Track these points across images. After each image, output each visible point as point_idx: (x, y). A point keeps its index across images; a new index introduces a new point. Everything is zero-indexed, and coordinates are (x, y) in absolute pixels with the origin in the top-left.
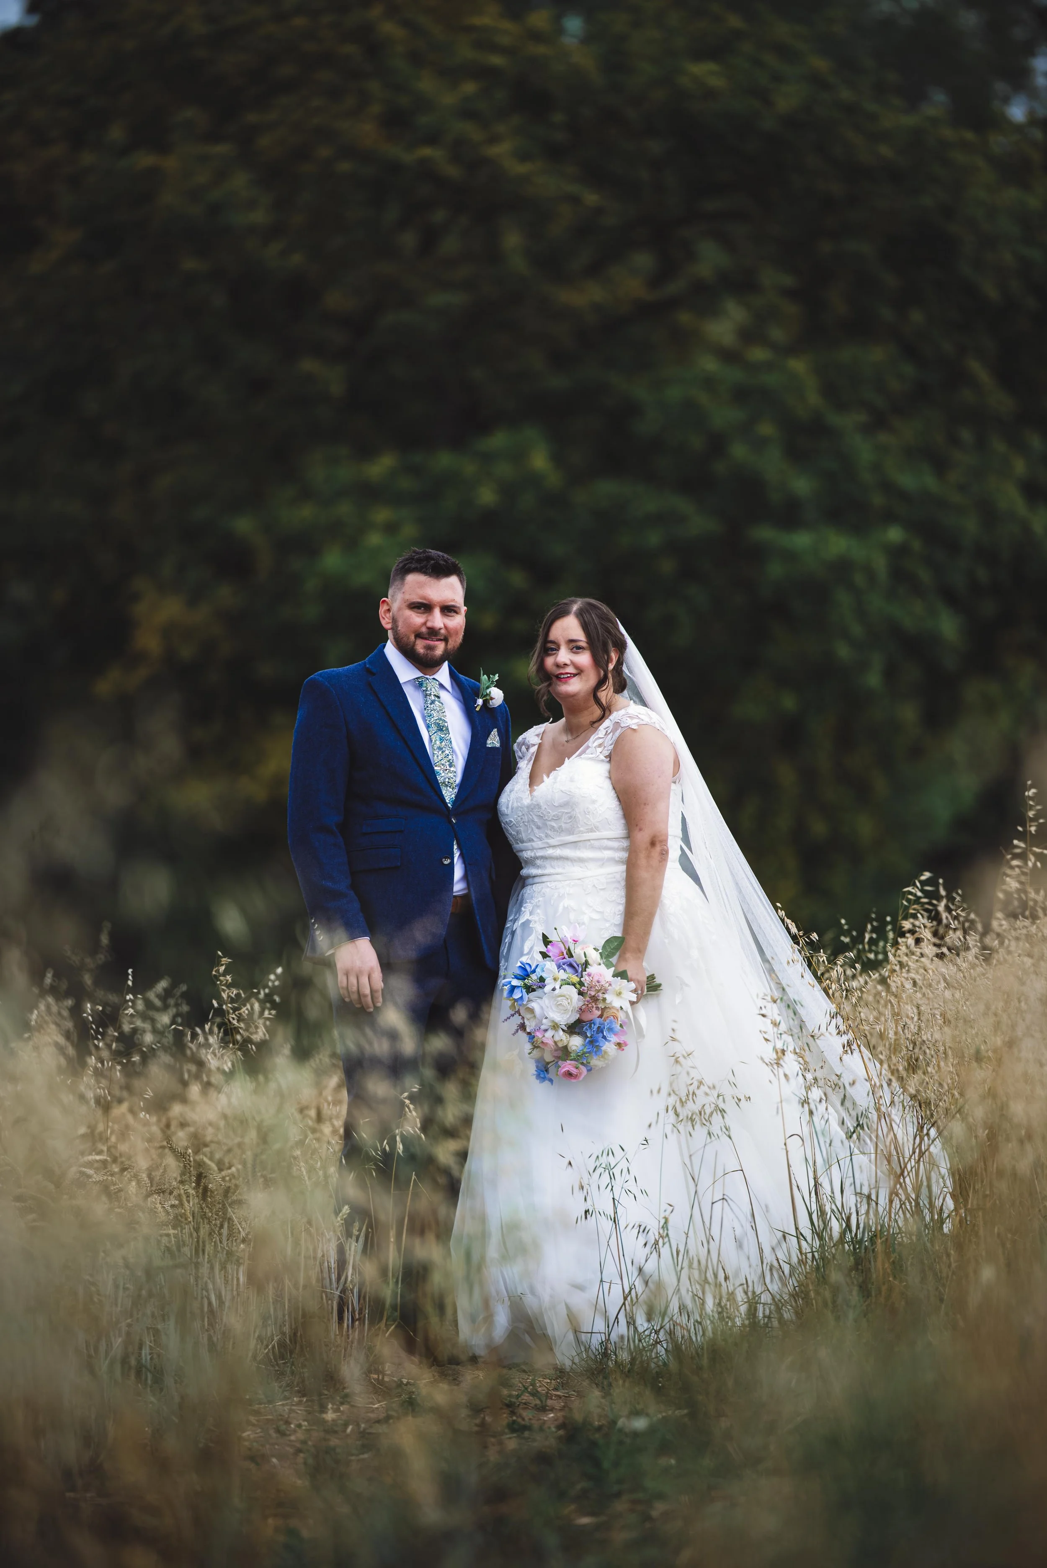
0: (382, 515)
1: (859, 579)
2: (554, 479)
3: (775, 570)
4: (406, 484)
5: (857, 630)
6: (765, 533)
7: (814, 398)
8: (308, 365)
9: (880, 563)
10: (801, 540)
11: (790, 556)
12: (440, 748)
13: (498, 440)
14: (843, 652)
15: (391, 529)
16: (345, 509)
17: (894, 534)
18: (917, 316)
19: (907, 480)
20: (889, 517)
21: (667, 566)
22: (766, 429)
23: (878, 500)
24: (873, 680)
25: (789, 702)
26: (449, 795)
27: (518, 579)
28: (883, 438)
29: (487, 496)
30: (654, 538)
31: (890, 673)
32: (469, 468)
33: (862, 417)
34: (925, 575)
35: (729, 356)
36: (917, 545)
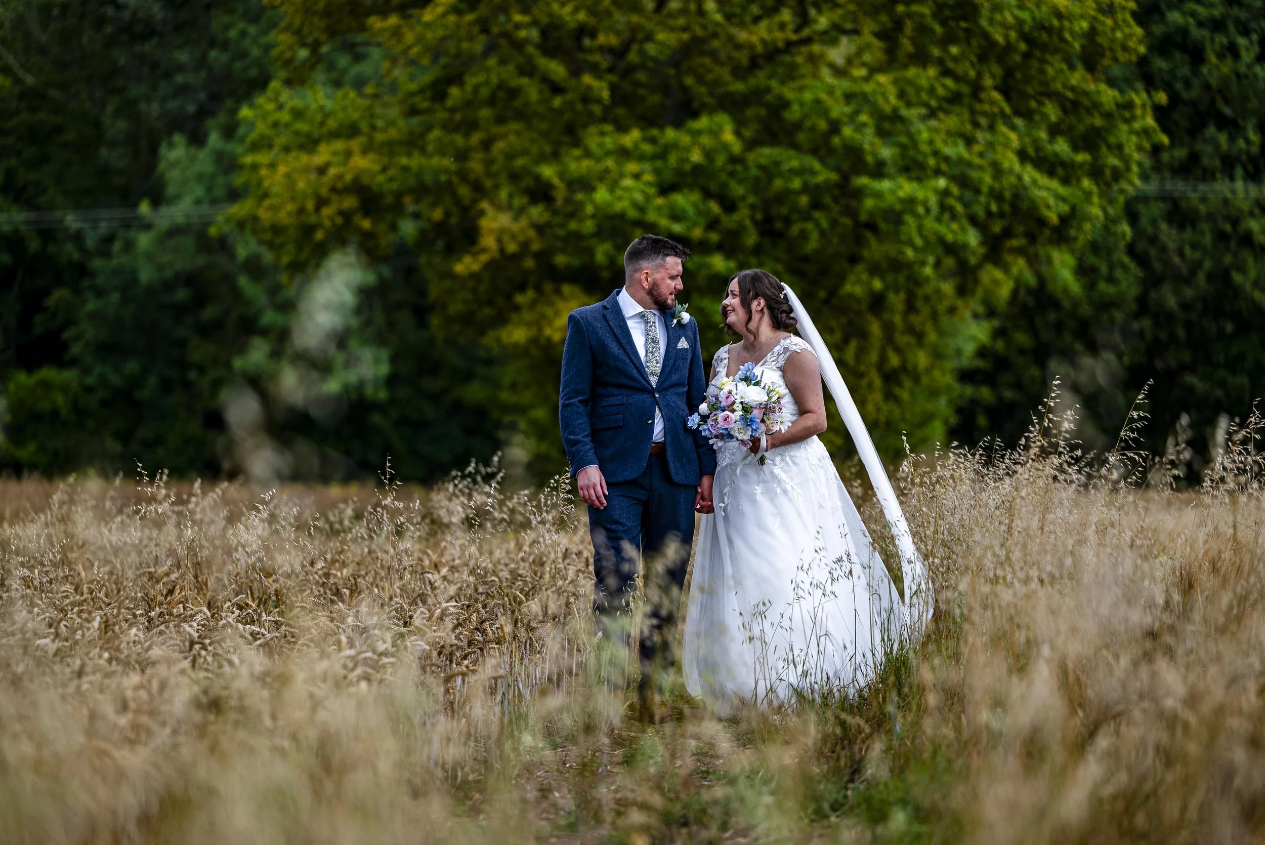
0: (632, 167)
1: (921, 210)
2: (736, 147)
3: (869, 203)
4: (647, 148)
5: (919, 242)
6: (863, 181)
7: (893, 100)
8: (587, 79)
9: (933, 200)
10: (885, 185)
11: (878, 195)
12: (652, 352)
13: (703, 122)
14: (910, 253)
15: (637, 176)
16: (610, 163)
17: (942, 183)
18: (954, 50)
19: (948, 151)
20: (938, 172)
21: (804, 200)
22: (864, 118)
23: (932, 162)
24: (928, 271)
25: (878, 284)
26: (654, 380)
27: (715, 207)
28: (933, 123)
29: (696, 157)
30: (797, 184)
31: (937, 265)
32: (685, 139)
33: (923, 111)
34: (959, 208)
35: (839, 72)
36: (955, 190)
